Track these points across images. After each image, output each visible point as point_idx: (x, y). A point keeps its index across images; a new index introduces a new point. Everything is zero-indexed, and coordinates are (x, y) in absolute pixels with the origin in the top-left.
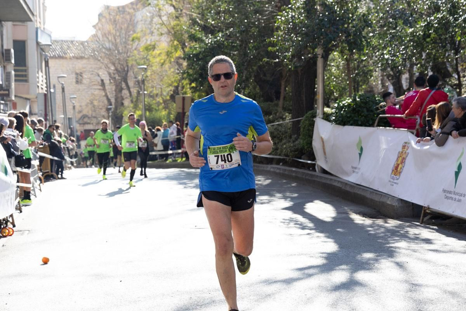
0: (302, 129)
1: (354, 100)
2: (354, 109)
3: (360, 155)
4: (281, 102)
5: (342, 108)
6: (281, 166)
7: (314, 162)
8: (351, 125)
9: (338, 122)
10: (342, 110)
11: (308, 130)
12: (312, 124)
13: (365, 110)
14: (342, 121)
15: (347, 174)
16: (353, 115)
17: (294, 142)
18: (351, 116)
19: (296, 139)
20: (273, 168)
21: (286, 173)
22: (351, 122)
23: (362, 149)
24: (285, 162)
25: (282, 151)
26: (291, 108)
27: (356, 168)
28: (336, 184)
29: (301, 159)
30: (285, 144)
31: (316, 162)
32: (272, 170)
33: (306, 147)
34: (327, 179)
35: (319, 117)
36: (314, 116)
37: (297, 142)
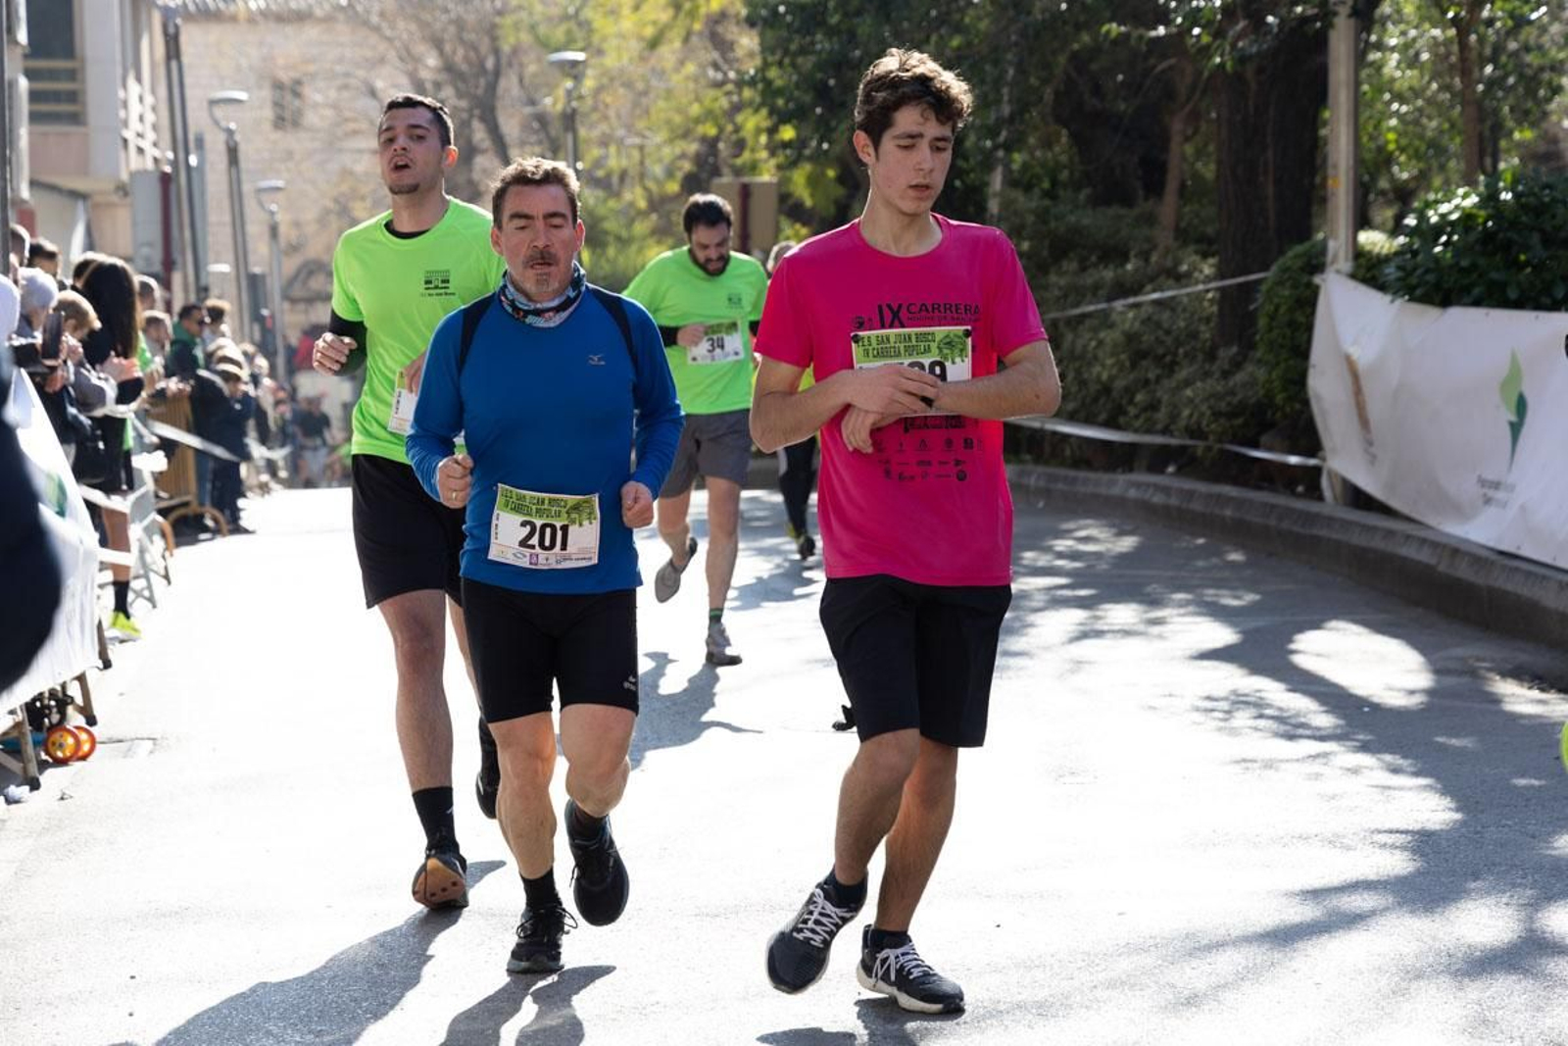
0: (1262, 322)
1: (1490, 198)
2: (1488, 237)
3: (1516, 428)
4: (1168, 207)
5: (1438, 230)
6: (1170, 478)
7: (1312, 462)
8: (1477, 303)
9: (1419, 292)
10: (1435, 243)
11: (1292, 324)
12: (1307, 302)
13: (1535, 239)
14: (1437, 286)
15: (1460, 511)
16: (1482, 261)
17: (1226, 375)
18: (1474, 266)
19: (1237, 365)
20: (1138, 485)
21: (1197, 506)
22: (1476, 291)
23: (1521, 406)
24: (1186, 462)
25: (1174, 417)
26: (1210, 230)
27: (1497, 485)
28: (1409, 551)
29: (1256, 446)
30: (1187, 383)
31: (1324, 459)
32: (1132, 493)
33: (1279, 398)
34: (1373, 529)
35: (1338, 272)
36: (1316, 264)
37: (1240, 377)
